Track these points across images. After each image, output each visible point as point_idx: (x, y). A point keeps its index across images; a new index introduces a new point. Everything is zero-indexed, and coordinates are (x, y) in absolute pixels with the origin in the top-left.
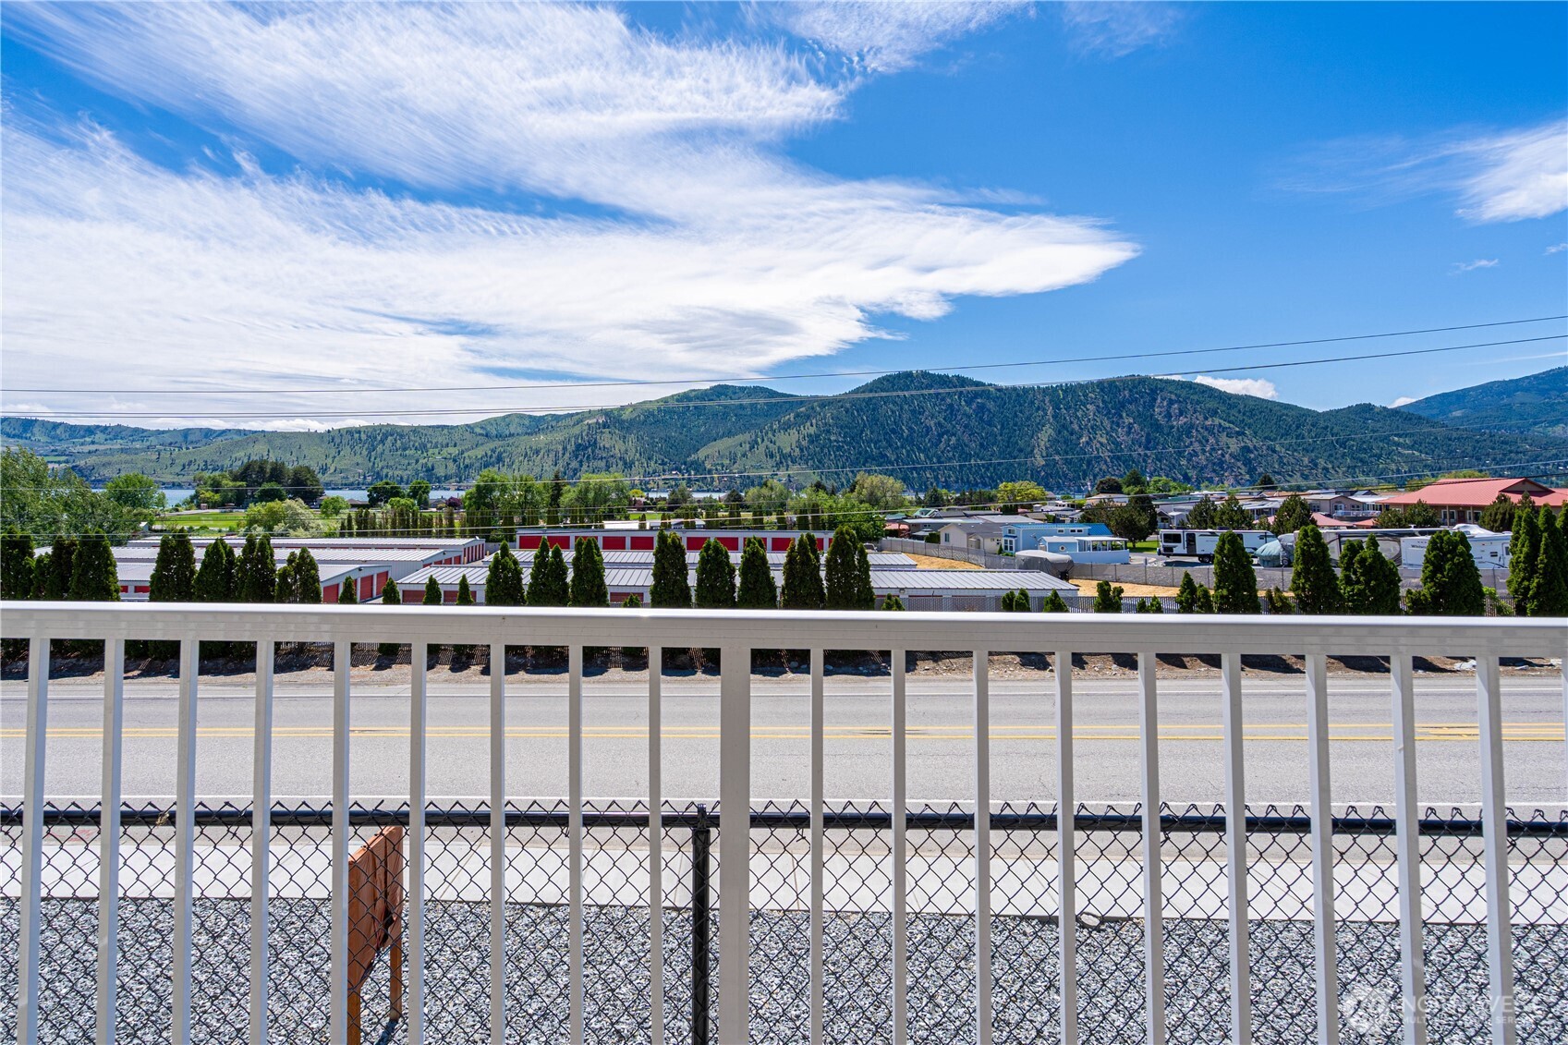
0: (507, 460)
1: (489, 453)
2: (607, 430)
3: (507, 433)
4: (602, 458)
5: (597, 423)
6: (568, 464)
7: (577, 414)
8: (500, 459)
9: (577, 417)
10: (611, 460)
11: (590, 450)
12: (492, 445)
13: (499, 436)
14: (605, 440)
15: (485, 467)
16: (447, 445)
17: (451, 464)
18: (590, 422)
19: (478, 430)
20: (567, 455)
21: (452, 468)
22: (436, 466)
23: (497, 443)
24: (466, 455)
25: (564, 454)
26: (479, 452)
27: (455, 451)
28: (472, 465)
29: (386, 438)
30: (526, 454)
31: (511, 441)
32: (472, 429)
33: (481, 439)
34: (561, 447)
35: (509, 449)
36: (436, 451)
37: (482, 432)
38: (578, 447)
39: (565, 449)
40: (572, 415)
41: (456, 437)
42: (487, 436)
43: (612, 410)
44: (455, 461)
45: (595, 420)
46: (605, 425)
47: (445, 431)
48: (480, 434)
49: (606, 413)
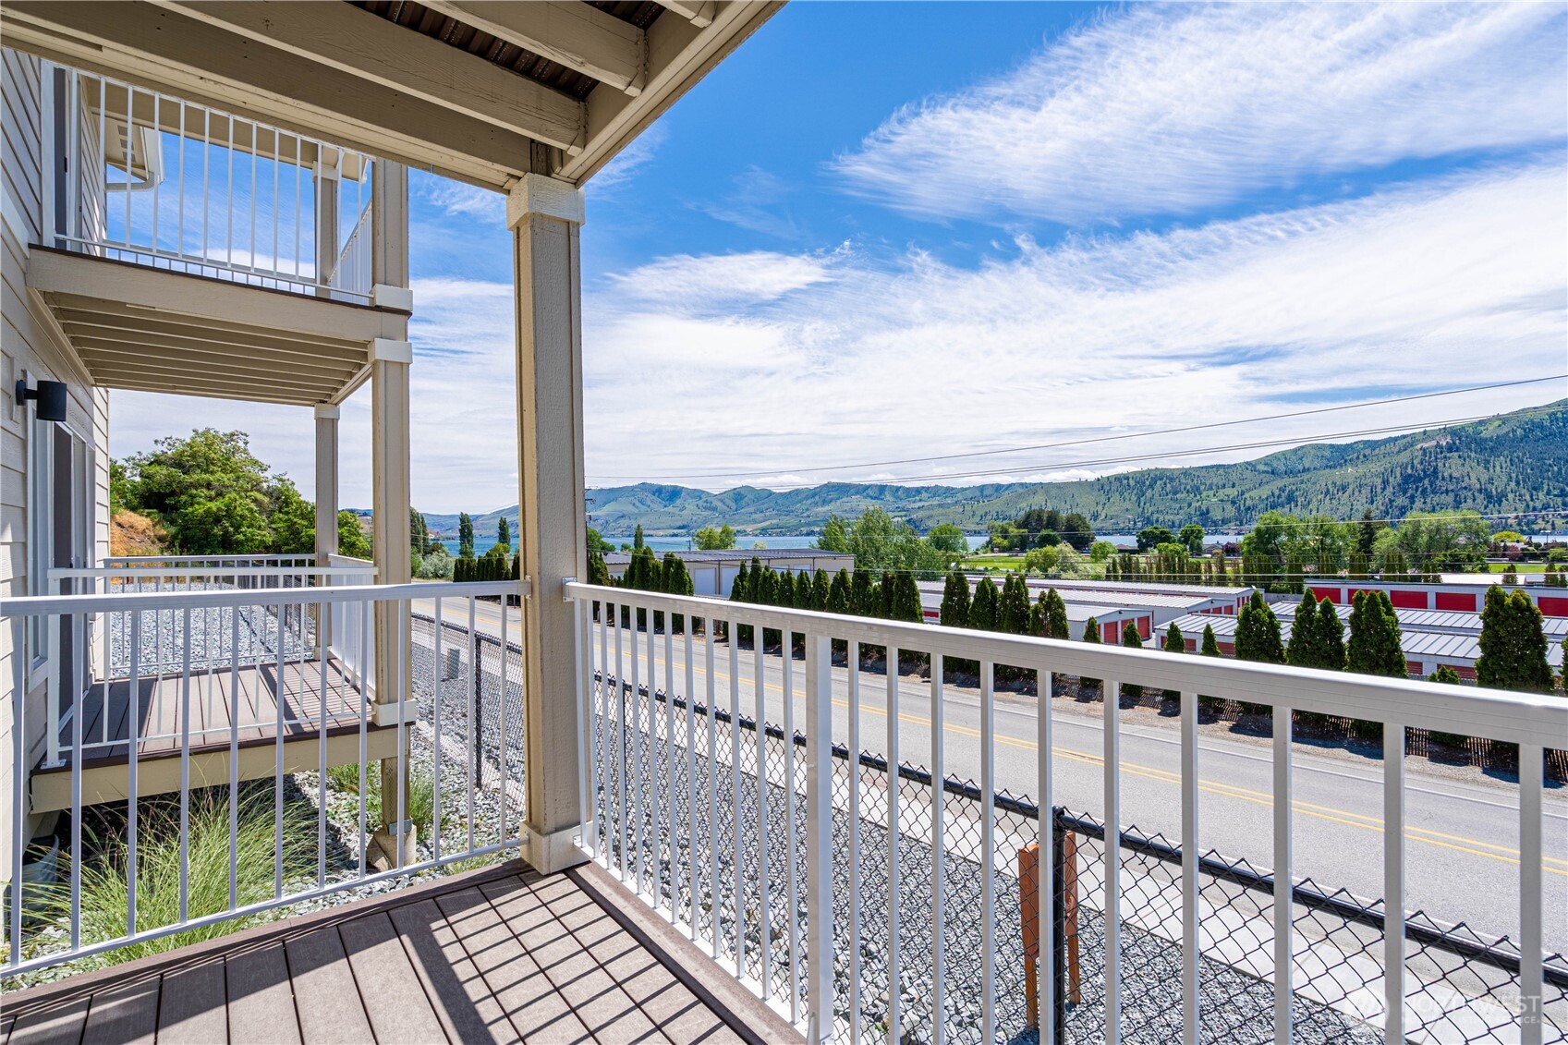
0: (1301, 500)
1: (1277, 493)
2: (1456, 454)
3: (1301, 467)
4: (1447, 492)
5: (1438, 445)
6: (1391, 501)
7: (1404, 437)
8: (1291, 499)
9: (1404, 441)
10: (1463, 494)
11: (1426, 482)
12: (1280, 483)
13: (1290, 472)
14: (1453, 466)
15: (1272, 508)
16: (1224, 486)
17: (1229, 506)
18: (1425, 445)
19: (1262, 468)
20: (1390, 490)
21: (1230, 511)
22: (1211, 509)
23: (1286, 481)
24: (1247, 495)
25: (1384, 489)
26: (1264, 492)
27: (1233, 492)
28: (1255, 507)
29: (1155, 483)
30: (1328, 491)
31: (1306, 476)
32: (1253, 466)
33: (1265, 478)
34: (1380, 481)
35: (1303, 486)
36: (1211, 493)
37: (1266, 469)
38: (1407, 479)
39: (1385, 482)
40: (1396, 439)
41: (1234, 477)
42: (1273, 473)
43: (1463, 428)
44: (1233, 503)
45: (1434, 443)
46: (1450, 449)
47: (1221, 471)
48: (1267, 472)
49: (1453, 432)
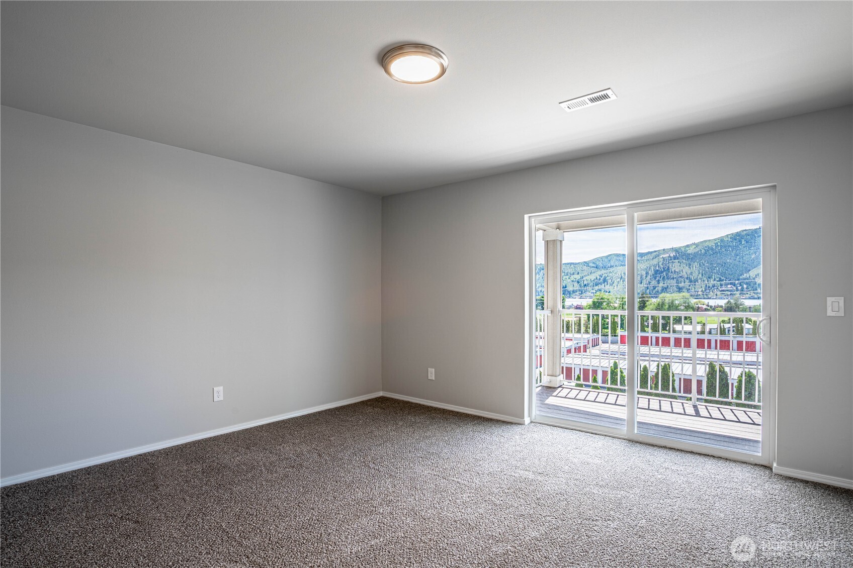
0: (609, 281)
1: (598, 277)
2: (677, 261)
3: (609, 265)
4: (673, 278)
5: (669, 256)
6: (650, 283)
7: (655, 251)
8: (605, 281)
9: (655, 254)
10: (680, 279)
11: (665, 273)
12: (600, 273)
13: (605, 268)
14: (675, 267)
15: (596, 285)
16: (574, 274)
17: (576, 284)
18: (664, 256)
19: (591, 265)
20: (649, 277)
21: (577, 287)
22: (567, 286)
23: (603, 271)
24: (584, 279)
25: (646, 276)
26: (593, 277)
27: (578, 277)
28: (588, 284)
29: (540, 271)
30: (622, 277)
31: (611, 270)
32: (588, 264)
33: (593, 270)
34: (644, 273)
35: (611, 274)
36: (568, 277)
37: (593, 265)
38: (656, 272)
39: (647, 273)
40: (651, 253)
41: (579, 269)
42: (597, 268)
43: (680, 248)
44: (578, 282)
45: (668, 255)
46: (675, 258)
47: (572, 266)
48: (593, 267)
49: (676, 250)
